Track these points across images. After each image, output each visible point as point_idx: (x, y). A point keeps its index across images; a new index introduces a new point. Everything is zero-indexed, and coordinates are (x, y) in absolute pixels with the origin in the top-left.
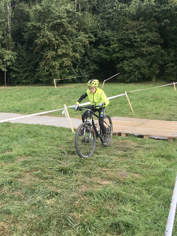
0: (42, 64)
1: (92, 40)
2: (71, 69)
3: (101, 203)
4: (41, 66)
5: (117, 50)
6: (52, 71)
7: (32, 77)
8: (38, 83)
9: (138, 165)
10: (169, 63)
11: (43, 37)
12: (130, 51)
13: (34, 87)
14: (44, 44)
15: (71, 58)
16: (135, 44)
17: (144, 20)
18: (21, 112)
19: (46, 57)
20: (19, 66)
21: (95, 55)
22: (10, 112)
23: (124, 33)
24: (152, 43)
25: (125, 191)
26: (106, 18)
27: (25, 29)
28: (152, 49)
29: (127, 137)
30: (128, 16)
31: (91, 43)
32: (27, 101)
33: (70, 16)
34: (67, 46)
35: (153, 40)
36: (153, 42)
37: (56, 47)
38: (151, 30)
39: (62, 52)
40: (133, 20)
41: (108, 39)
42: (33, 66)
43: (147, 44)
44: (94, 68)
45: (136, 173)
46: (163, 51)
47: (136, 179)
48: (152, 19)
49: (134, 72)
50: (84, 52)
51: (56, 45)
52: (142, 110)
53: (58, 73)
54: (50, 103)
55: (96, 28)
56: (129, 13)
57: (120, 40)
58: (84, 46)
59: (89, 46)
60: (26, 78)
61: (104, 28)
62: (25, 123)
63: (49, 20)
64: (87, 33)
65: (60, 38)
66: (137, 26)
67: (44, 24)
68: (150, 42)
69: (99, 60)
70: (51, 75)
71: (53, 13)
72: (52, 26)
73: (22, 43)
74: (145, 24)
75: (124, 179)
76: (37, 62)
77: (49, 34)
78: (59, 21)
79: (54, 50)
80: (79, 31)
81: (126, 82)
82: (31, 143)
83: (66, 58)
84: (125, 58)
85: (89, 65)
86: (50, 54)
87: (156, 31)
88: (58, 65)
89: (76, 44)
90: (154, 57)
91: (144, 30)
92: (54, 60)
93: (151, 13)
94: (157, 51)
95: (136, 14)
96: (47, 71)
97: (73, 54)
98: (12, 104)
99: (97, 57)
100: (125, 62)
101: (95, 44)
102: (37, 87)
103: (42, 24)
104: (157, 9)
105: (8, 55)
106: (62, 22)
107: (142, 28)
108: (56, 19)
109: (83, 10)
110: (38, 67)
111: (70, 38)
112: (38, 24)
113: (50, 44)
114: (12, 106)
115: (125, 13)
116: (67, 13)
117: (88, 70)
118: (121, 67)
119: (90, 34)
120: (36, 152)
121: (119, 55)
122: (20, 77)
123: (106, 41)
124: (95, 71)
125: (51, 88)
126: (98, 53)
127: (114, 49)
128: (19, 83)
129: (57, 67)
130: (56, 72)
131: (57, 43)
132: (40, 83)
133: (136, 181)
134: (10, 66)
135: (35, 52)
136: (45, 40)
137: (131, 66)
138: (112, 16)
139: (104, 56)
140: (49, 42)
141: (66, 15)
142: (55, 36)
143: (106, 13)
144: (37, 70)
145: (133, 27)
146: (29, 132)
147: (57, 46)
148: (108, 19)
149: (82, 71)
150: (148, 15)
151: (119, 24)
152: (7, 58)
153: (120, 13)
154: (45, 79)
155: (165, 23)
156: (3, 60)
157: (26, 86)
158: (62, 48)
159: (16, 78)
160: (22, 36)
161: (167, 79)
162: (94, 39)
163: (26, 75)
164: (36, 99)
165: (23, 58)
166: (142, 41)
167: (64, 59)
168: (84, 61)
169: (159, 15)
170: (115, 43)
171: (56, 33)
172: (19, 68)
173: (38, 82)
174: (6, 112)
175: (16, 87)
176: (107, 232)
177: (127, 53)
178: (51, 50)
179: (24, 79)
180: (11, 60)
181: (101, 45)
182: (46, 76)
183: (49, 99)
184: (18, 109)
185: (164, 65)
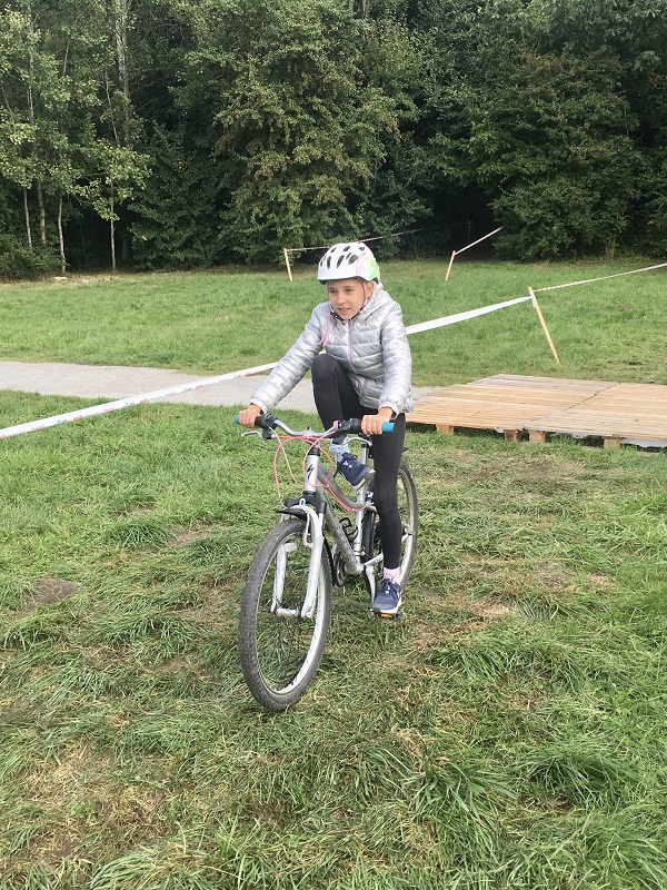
0: (242, 194)
1: (408, 115)
2: (340, 214)
3: (492, 689)
4: (239, 202)
5: (493, 149)
6: (277, 220)
7: (208, 241)
8: (227, 264)
9: (599, 541)
10: (657, 196)
11: (242, 103)
12: (534, 155)
13: (215, 277)
14: (247, 128)
15: (341, 175)
16: (552, 132)
17: (576, 52)
18: (174, 362)
19: (253, 173)
20: (162, 204)
21: (419, 166)
22: (134, 363)
23: (514, 96)
24: (604, 130)
25: (568, 640)
26: (454, 42)
27: (180, 75)
28: (605, 149)
29: (548, 445)
30: (526, 37)
31: (405, 126)
32: (195, 324)
33: (335, 33)
34: (325, 135)
35: (607, 118)
36: (606, 126)
37: (287, 139)
38: (600, 87)
39: (311, 156)
40: (543, 52)
41: (463, 113)
42: (208, 202)
43: (589, 133)
44: (415, 211)
45: (597, 571)
46: (638, 155)
47: (599, 593)
48: (604, 48)
49: (547, 224)
50: (383, 155)
51: (288, 131)
52: (584, 352)
53: (298, 226)
54: (275, 329)
55: (421, 75)
56: (529, 27)
57: (499, 118)
58: (384, 137)
59: (398, 136)
60: (188, 244)
61: (448, 76)
62: (193, 401)
63: (263, 43)
64: (390, 92)
65: (302, 106)
66: (554, 72)
67: (246, 58)
68: (596, 125)
69: (431, 183)
70: (273, 235)
71: (276, 22)
72: (273, 67)
73: (170, 124)
74: (579, 64)
75: (560, 595)
76: (225, 190)
77: (264, 91)
78: (296, 48)
79: (280, 146)
80: (365, 85)
81: (523, 257)
82: (220, 475)
83: (323, 178)
84: (516, 178)
85: (399, 200)
86: (270, 161)
87: (616, 90)
88: (296, 199)
89: (357, 130)
90: (611, 176)
91: (579, 84)
92: (284, 184)
93: (598, 28)
94: (619, 154)
95: (552, 31)
96: (260, 221)
97: (346, 164)
98: (141, 333)
99: (427, 174)
100: (520, 191)
101: (419, 130)
102: (225, 277)
103: (238, 58)
104: (618, 16)
105: (121, 162)
106: (306, 51)
107: (572, 79)
108: (286, 42)
109: (376, 14)
110: (229, 205)
111: (336, 108)
112: (223, 59)
113: (267, 128)
114: (143, 341)
115: (517, 28)
116: (323, 21)
117: (398, 216)
118: (504, 208)
119: (401, 95)
120: (239, 507)
121: (497, 167)
122: (164, 240)
123: (454, 121)
124: (421, 221)
125: (273, 279)
126: (431, 161)
127: (480, 147)
128: (162, 263)
129: (293, 208)
130: (290, 224)
131: (290, 126)
132: (235, 262)
133: (600, 602)
134: (128, 201)
135: (217, 153)
136: (251, 115)
137: (537, 205)
138: (473, 37)
139: (448, 171)
140: (266, 120)
141: (319, 28)
142: (284, 99)
143: (453, 25)
144: (225, 215)
145: (541, 74)
146: (210, 436)
147: (293, 136)
148: (460, 45)
149: (378, 219)
150: (590, 37)
151: (496, 64)
152: (116, 173)
153: (498, 27)
154: (255, 249)
155: (644, 62)
156: (104, 180)
157: (189, 273)
158: (310, 140)
159: (150, 244)
160: (168, 100)
161: (652, 247)
162: (414, 113)
163: (187, 233)
164: (227, 318)
165: (176, 174)
166: (571, 122)
167: (318, 180)
168: (386, 189)
169: (623, 34)
170: (485, 129)
171: (286, 88)
172: (160, 211)
173: (227, 258)
174: (123, 364)
175: (154, 276)
176: (523, 798)
177: (525, 162)
178: (272, 146)
179: (181, 249)
180: (131, 183)
181: (439, 135)
182: (255, 238)
183: (270, 317)
184: (163, 352)
185: (644, 200)
